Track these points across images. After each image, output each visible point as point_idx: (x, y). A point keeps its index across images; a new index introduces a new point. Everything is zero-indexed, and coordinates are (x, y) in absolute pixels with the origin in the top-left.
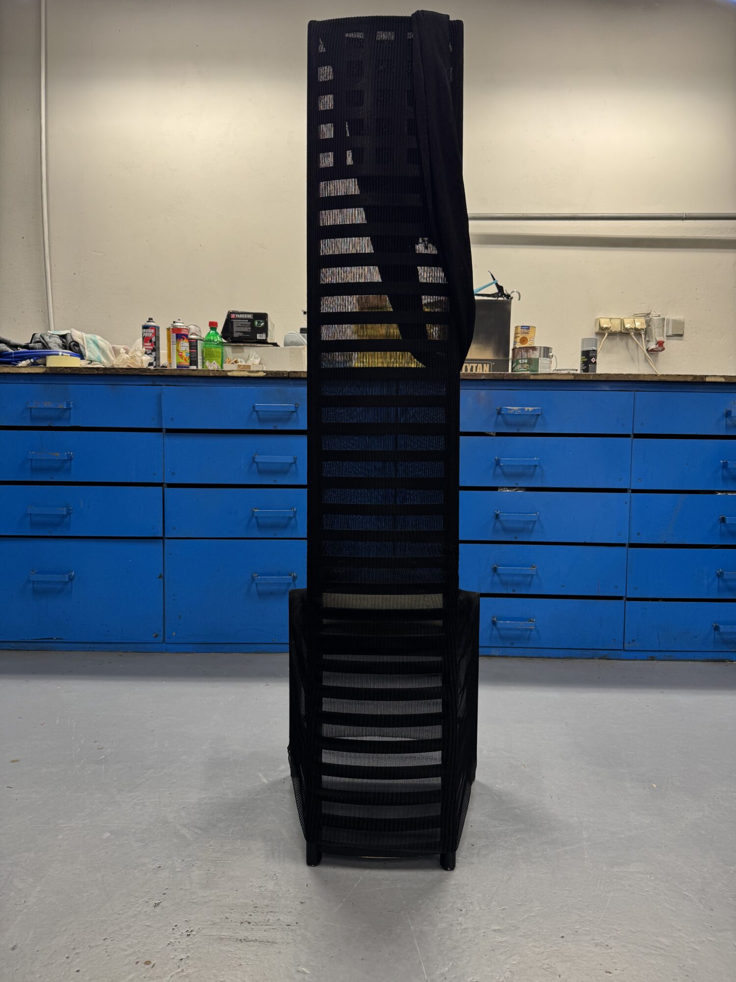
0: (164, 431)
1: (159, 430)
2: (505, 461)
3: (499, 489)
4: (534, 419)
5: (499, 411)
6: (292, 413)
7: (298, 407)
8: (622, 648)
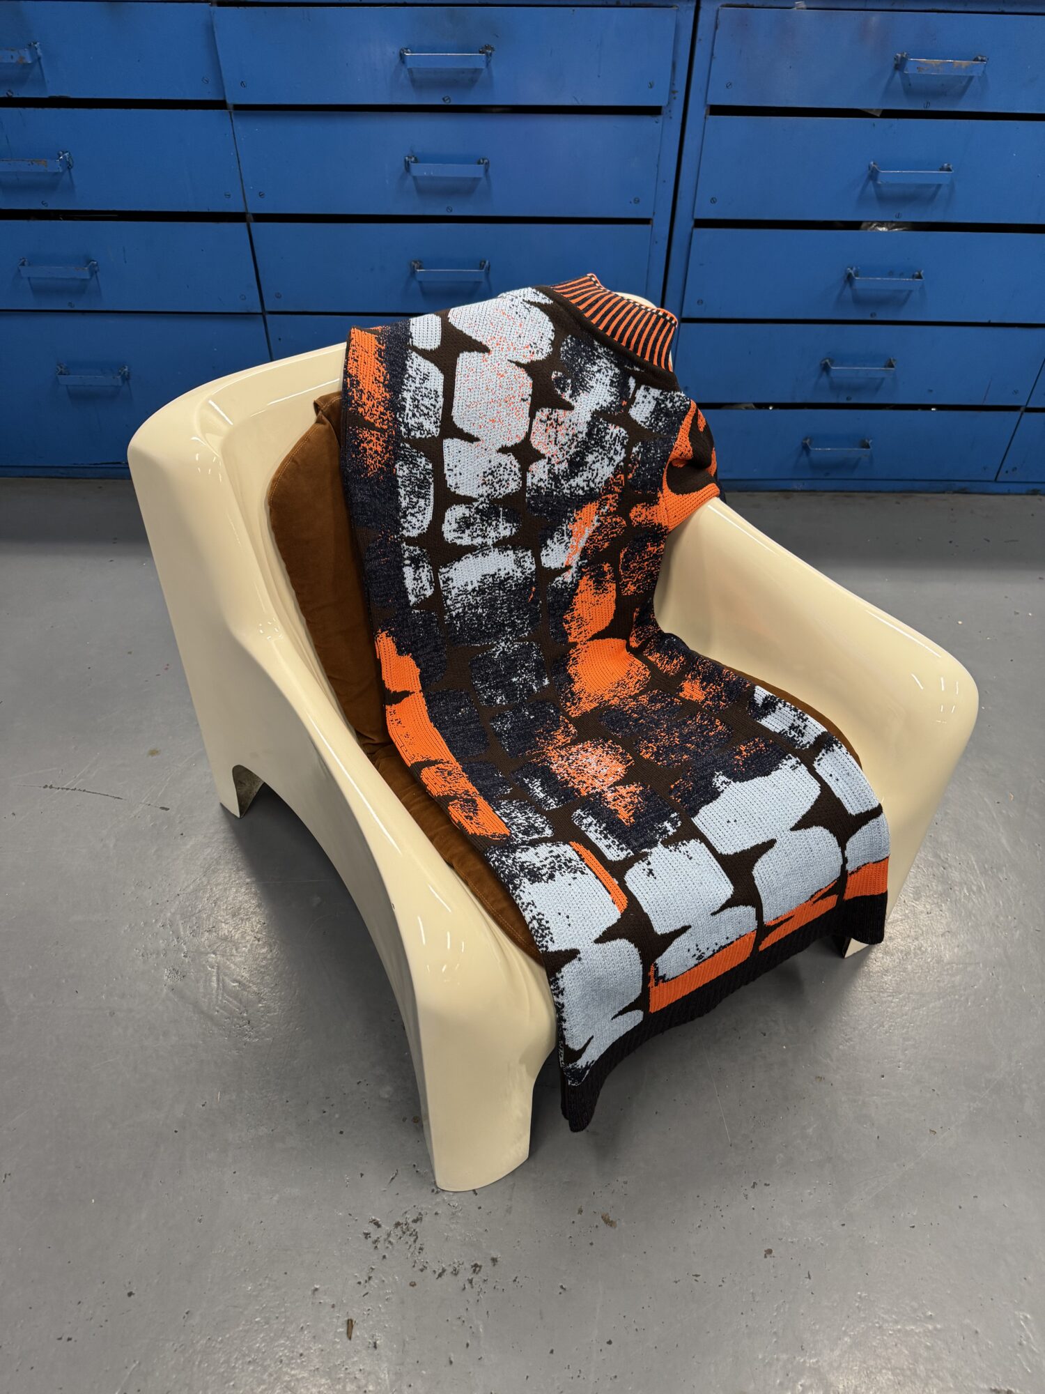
0: (231, 107)
1: (220, 105)
2: (888, 176)
3: (864, 225)
4: (964, 83)
5: (900, 65)
6: (477, 71)
7: (491, 54)
8: (994, 478)
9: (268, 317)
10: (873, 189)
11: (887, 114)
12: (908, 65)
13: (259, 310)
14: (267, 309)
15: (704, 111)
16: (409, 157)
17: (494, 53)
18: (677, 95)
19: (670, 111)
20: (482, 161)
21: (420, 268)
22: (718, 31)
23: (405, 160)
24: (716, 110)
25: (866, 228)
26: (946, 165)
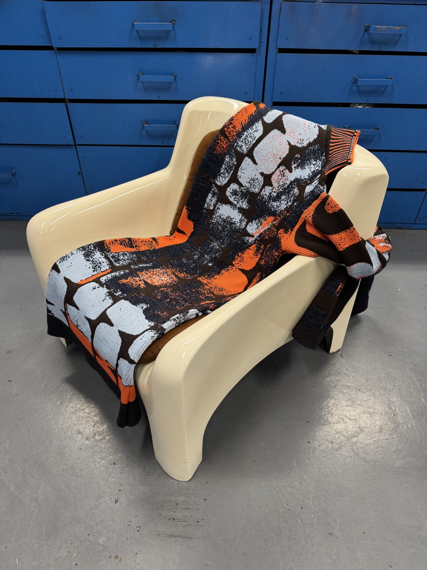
0: (56, 49)
1: (50, 48)
2: (362, 81)
3: (351, 105)
4: (398, 38)
5: (367, 29)
6: (169, 31)
7: (175, 24)
8: (413, 222)
9: (77, 147)
10: (356, 88)
11: (362, 52)
12: (371, 29)
13: (73, 144)
14: (77, 143)
15: (276, 51)
16: (139, 73)
17: (176, 23)
18: (263, 43)
19: (260, 51)
20: (173, 74)
21: (146, 124)
22: (281, 13)
23: (137, 74)
24: (282, 51)
25: (353, 106)
26: (389, 77)
